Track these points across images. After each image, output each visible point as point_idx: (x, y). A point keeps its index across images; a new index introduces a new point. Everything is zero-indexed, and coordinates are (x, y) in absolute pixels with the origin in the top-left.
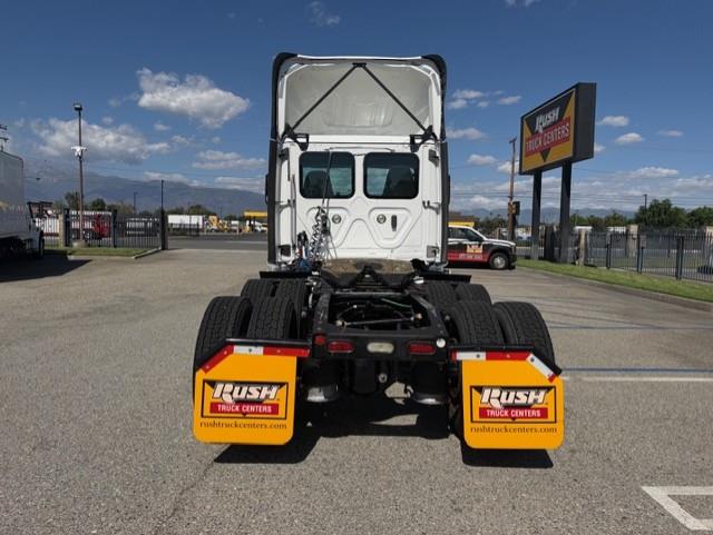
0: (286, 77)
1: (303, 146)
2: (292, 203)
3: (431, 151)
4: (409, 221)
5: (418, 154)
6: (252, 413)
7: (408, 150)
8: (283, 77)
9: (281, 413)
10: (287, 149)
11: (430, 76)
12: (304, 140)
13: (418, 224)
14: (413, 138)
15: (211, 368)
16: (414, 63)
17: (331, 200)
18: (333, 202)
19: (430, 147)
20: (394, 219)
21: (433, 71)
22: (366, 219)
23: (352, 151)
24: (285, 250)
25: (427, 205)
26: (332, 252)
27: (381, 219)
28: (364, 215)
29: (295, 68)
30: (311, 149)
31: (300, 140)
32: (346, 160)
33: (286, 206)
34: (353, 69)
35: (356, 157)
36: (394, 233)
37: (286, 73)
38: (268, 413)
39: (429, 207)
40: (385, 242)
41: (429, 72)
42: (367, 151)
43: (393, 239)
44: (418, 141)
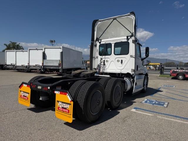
0: (97, 26)
2: (97, 57)
4: (126, 61)
5: (129, 41)
7: (126, 41)
10: (97, 44)
11: (133, 18)
13: (129, 62)
14: (127, 37)
15: (21, 88)
16: (129, 15)
17: (106, 56)
18: (106, 57)
19: (132, 39)
20: (122, 61)
22: (114, 61)
23: (111, 43)
25: (131, 56)
26: (106, 70)
27: (118, 61)
28: (114, 60)
29: (99, 23)
30: (102, 43)
31: (99, 41)
32: (109, 45)
34: (113, 21)
35: (112, 44)
36: (122, 65)
40: (120, 68)
41: (132, 17)
42: (115, 42)
43: (121, 67)
44: (129, 38)
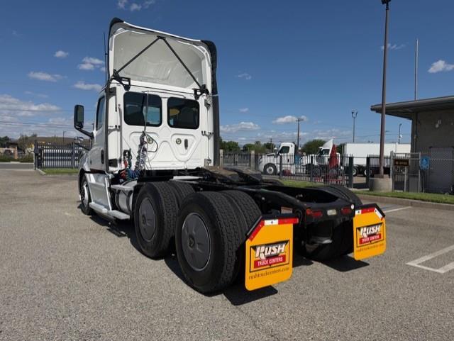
0: (115, 36)
1: (127, 87)
2: (119, 128)
3: (205, 100)
4: (194, 143)
5: (199, 101)
6: (275, 263)
7: (193, 98)
8: (112, 35)
9: (287, 262)
10: (115, 88)
12: (127, 83)
13: (199, 145)
14: (196, 91)
15: (254, 236)
16: (194, 43)
17: (147, 127)
18: (148, 129)
19: (205, 97)
20: (186, 142)
21: (206, 52)
22: (169, 140)
23: (160, 95)
24: (113, 163)
25: (204, 133)
26: (147, 164)
27: (178, 141)
28: (168, 138)
29: (120, 31)
30: (132, 89)
31: (124, 82)
32: (156, 101)
33: (114, 130)
34: (157, 40)
35: (163, 100)
36: (186, 151)
37: (114, 33)
38: (281, 262)
39: (205, 135)
40: (181, 156)
41: (204, 51)
42: (170, 96)
43: (185, 154)
44: (199, 93)
